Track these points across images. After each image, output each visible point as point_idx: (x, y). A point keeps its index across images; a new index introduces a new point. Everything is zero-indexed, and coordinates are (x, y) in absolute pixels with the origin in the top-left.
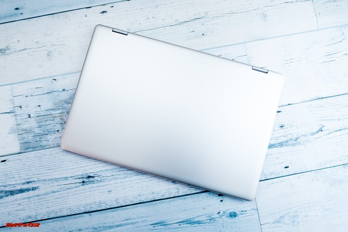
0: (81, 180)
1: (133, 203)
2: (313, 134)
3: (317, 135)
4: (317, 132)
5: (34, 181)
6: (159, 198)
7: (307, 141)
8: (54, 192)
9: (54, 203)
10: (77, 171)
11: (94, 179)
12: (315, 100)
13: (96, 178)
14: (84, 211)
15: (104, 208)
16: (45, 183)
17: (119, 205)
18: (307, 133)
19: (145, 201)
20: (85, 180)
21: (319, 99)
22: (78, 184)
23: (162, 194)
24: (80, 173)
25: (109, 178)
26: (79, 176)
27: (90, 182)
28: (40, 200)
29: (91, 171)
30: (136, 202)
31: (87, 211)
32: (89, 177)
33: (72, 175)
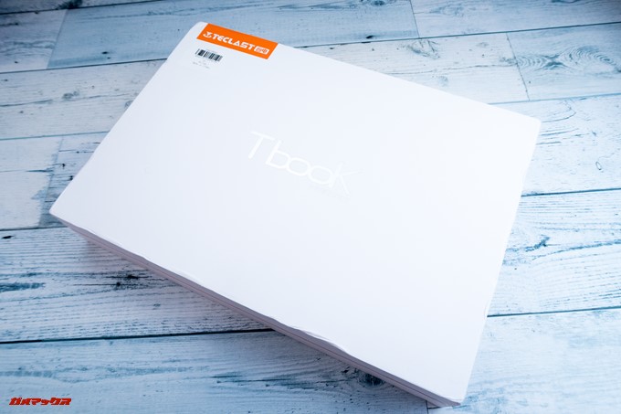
0: (115, 281)
1: (191, 331)
2: (528, 249)
3: (536, 252)
4: (537, 247)
5: (40, 274)
6: (239, 329)
7: (519, 259)
8: (65, 295)
9: (58, 314)
10: (114, 266)
11: (137, 282)
12: (528, 195)
13: (142, 281)
14: (104, 334)
15: (139, 334)
16: (56, 278)
17: (166, 333)
18: (518, 247)
19: (213, 330)
20: (123, 281)
21: (537, 194)
22: (108, 287)
23: (246, 322)
24: (118, 269)
25: (162, 282)
26: (114, 273)
27: (129, 286)
28: (38, 306)
29: (136, 268)
30: (197, 331)
31: (109, 335)
32: (130, 277)
33: (104, 271)
